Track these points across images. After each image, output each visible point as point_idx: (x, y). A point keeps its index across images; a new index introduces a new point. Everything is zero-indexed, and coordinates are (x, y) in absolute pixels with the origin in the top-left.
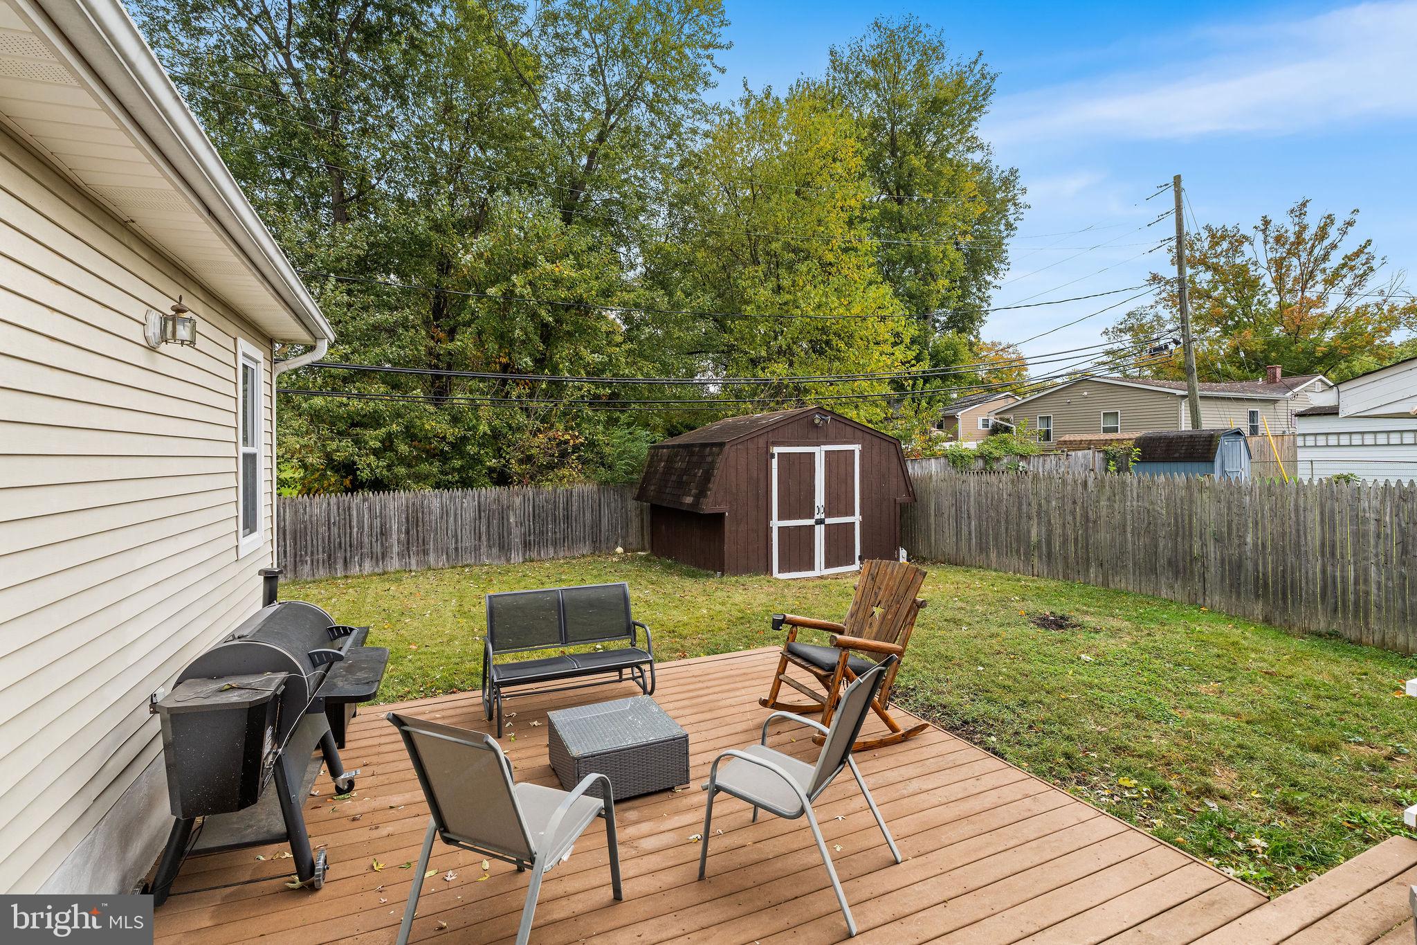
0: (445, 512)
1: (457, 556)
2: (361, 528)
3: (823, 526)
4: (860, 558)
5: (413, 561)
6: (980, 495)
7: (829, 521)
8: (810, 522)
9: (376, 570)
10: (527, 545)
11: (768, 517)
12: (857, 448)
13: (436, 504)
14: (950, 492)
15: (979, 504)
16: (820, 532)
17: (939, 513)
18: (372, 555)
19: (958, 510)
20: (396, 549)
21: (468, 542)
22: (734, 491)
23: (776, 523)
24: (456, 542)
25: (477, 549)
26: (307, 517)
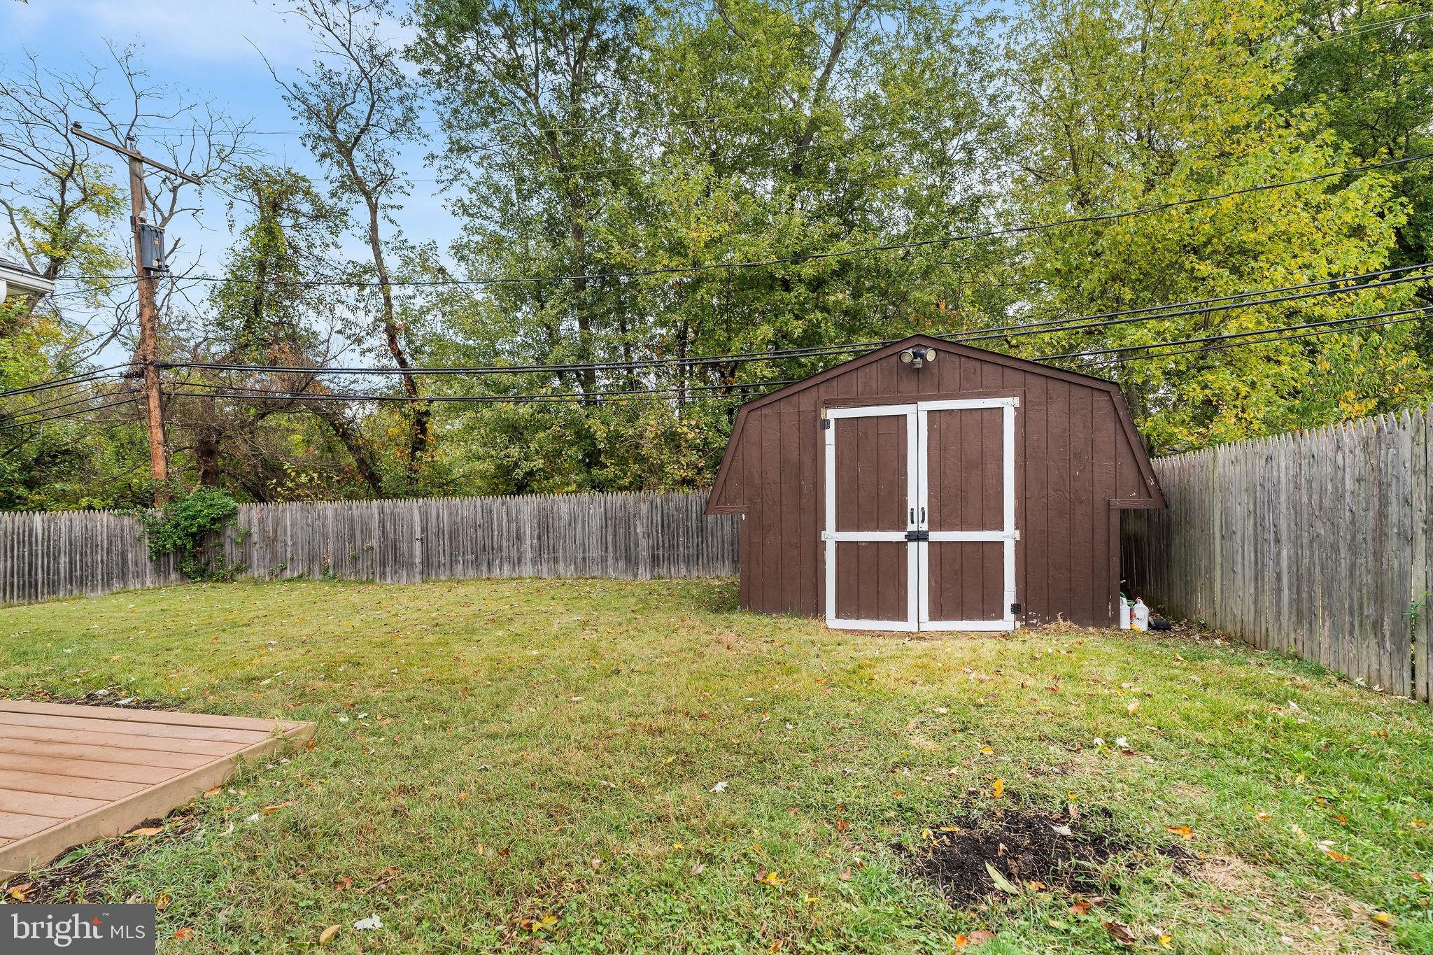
0: (573, 520)
1: (585, 566)
2: (500, 531)
3: (924, 546)
4: (1016, 609)
5: (545, 570)
6: (1297, 487)
7: (935, 536)
8: (898, 536)
9: (514, 575)
10: (655, 561)
11: (819, 524)
12: (1009, 406)
13: (564, 509)
14: (1244, 486)
15: (1295, 506)
16: (918, 556)
17: (1228, 535)
18: (509, 559)
19: (1259, 524)
20: (529, 555)
21: (595, 553)
22: (757, 480)
23: (831, 536)
24: (584, 552)
25: (604, 560)
26: (459, 519)
